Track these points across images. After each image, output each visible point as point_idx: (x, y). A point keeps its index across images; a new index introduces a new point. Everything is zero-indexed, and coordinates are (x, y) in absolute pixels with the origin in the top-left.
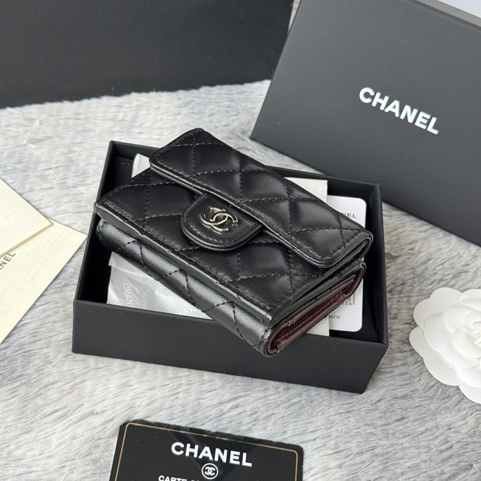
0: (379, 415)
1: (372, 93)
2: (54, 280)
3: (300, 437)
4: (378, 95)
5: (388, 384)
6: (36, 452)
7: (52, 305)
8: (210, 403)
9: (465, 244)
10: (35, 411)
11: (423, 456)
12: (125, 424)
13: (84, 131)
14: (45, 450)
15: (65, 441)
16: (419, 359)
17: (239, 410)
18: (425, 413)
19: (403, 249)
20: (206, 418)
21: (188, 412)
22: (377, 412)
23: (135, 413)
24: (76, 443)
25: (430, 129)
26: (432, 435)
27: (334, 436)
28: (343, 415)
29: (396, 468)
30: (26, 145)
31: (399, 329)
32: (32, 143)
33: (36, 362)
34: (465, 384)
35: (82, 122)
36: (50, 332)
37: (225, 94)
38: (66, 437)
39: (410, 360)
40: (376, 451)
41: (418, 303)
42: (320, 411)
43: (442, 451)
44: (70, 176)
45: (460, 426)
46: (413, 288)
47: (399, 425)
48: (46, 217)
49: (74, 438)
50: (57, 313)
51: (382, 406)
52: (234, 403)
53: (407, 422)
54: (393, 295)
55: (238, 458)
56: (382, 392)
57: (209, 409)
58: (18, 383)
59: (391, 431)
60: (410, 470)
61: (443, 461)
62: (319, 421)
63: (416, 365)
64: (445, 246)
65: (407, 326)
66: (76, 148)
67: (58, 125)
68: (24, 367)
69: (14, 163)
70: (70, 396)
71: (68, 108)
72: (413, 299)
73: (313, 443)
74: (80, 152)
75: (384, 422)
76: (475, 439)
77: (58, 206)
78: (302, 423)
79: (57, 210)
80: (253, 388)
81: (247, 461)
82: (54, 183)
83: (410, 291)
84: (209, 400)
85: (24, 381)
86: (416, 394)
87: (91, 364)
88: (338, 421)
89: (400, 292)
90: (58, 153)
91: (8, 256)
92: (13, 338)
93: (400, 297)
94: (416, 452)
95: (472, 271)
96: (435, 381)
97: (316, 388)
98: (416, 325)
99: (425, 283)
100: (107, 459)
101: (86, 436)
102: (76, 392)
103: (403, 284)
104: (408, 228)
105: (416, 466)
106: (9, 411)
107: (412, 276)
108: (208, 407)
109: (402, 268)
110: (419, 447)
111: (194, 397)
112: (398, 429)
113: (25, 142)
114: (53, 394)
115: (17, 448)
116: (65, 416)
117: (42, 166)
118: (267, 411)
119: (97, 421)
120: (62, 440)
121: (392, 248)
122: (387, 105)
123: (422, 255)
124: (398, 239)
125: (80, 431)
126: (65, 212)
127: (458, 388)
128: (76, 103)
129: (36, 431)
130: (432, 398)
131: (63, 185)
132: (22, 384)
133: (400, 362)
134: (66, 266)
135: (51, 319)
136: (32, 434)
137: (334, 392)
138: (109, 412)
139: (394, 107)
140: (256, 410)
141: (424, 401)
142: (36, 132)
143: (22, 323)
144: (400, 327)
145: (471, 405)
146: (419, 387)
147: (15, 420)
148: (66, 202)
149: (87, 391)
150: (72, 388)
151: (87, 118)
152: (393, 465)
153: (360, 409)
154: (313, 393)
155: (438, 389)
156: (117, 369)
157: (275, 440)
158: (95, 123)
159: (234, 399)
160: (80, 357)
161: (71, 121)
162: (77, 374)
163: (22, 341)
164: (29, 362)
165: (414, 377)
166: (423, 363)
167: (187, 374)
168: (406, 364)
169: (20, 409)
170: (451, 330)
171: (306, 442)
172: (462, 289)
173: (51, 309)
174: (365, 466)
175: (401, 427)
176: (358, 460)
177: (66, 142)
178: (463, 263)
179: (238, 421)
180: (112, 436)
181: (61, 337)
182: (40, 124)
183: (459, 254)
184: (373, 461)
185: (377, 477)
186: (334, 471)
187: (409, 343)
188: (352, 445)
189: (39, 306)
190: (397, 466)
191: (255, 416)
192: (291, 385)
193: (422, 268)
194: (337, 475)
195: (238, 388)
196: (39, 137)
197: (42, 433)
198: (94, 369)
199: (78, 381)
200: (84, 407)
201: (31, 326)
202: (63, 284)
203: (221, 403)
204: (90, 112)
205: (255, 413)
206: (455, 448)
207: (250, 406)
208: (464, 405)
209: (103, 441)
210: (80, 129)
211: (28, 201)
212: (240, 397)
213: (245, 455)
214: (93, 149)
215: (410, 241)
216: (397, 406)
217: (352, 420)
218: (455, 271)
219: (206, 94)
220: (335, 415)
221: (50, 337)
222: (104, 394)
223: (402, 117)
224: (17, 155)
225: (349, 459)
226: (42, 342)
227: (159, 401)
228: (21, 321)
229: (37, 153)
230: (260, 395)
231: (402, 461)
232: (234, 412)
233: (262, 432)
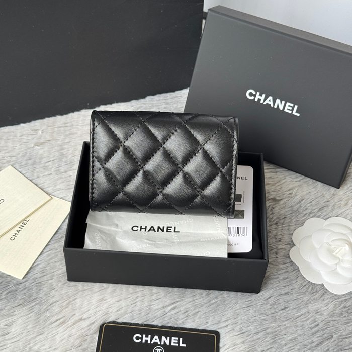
0: (269, 307)
1: (254, 93)
2: (55, 235)
3: (217, 325)
4: (258, 93)
5: (276, 285)
6: (47, 347)
7: (54, 251)
8: (157, 307)
9: (327, 187)
10: (45, 321)
11: (299, 332)
12: (103, 325)
13: (70, 134)
14: (52, 345)
15: (65, 339)
16: (296, 268)
17: (176, 310)
18: (300, 304)
19: (284, 194)
20: (155, 317)
21: (143, 314)
22: (267, 305)
23: (109, 318)
24: (72, 339)
25: (294, 113)
26: (305, 317)
27: (239, 323)
28: (245, 308)
29: (282, 341)
30: (33, 147)
31: (282, 249)
32: (38, 146)
33: (45, 289)
34: (327, 282)
35: (69, 128)
36: (53, 269)
37: (162, 100)
38: (65, 336)
39: (290, 268)
40: (268, 331)
41: (295, 230)
42: (230, 307)
43: (312, 328)
44: (63, 165)
45: (323, 311)
46: (292, 220)
47: (283, 313)
48: (47, 193)
49: (70, 336)
50: (57, 256)
51: (271, 301)
52: (173, 306)
53: (288, 311)
54: (278, 226)
55: (176, 342)
56: (271, 291)
57: (157, 311)
58: (34, 304)
59: (277, 317)
60: (291, 342)
61: (313, 334)
62: (229, 313)
63: (294, 272)
64: (313, 189)
65: (288, 246)
66: (66, 146)
67: (54, 132)
68: (37, 293)
69: (26, 160)
70: (67, 309)
71: (59, 120)
72: (292, 228)
73: (226, 328)
74: (69, 148)
75: (273, 311)
76: (334, 319)
77: (55, 186)
78: (218, 316)
79: (55, 188)
80: (185, 295)
81: (183, 343)
82: (53, 171)
83: (289, 222)
84: (156, 306)
85: (37, 302)
86: (294, 291)
87: (79, 288)
88: (242, 313)
89: (283, 224)
90: (54, 151)
91: (25, 222)
92: (30, 275)
93: (283, 227)
94: (295, 329)
95: (331, 205)
96: (307, 282)
97: (228, 292)
98: (294, 245)
99: (299, 216)
100: (92, 348)
101: (78, 335)
102: (70, 307)
103: (285, 218)
104: (288, 179)
105: (295, 339)
106: (28, 322)
107: (291, 212)
108: (155, 310)
109: (284, 207)
110: (296, 327)
111: (146, 304)
112: (282, 315)
113: (32, 146)
114: (56, 309)
115: (35, 345)
116: (64, 322)
117: (44, 160)
118: (194, 309)
119: (85, 324)
120: (63, 338)
121: (277, 194)
122: (265, 100)
123: (297, 197)
124: (281, 188)
125: (74, 331)
126: (59, 189)
127: (323, 285)
128: (65, 116)
129: (46, 333)
130: (305, 293)
131: (58, 171)
132: (36, 304)
133: (284, 271)
134: (61, 225)
135: (53, 260)
136: (44, 335)
137: (240, 294)
138: (92, 318)
139: (270, 100)
140: (187, 310)
141: (300, 295)
142: (40, 138)
143: (35, 265)
144: (284, 247)
145: (331, 296)
146: (296, 287)
147: (32, 328)
148: (60, 183)
149: (77, 305)
150: (68, 304)
151: (73, 125)
152: (279, 339)
153: (257, 304)
154: (226, 296)
155: (309, 286)
156: (97, 290)
157: (200, 328)
158: (77, 128)
159: (173, 303)
160: (73, 283)
161: (62, 129)
162: (71, 295)
163: (36, 276)
164: (40, 290)
165: (292, 280)
166: (299, 270)
167: (142, 289)
168: (287, 272)
169: (35, 320)
170: (317, 246)
171: (221, 328)
172: (325, 218)
173: (53, 254)
174: (261, 341)
175: (284, 314)
176: (255, 338)
177: (59, 142)
178: (325, 201)
179: (176, 318)
180: (95, 333)
181: (60, 272)
182: (42, 133)
183: (323, 194)
184: (266, 338)
185: (269, 348)
186: (240, 346)
187: (289, 257)
188: (252, 328)
189: (46, 252)
190: (282, 340)
191: (186, 314)
192: (211, 291)
193: (298, 205)
194: (241, 349)
195: (175, 296)
196: (42, 141)
197: (50, 334)
198: (82, 291)
199: (71, 299)
200: (76, 316)
201: (41, 266)
202: (60, 237)
203: (164, 307)
204: (74, 121)
205: (187, 312)
206: (321, 325)
207: (183, 308)
208: (326, 296)
209: (89, 337)
210: (68, 133)
211: (36, 185)
212: (177, 302)
213: (181, 339)
214: (76, 146)
215: (289, 188)
216: (281, 301)
217: (251, 311)
218: (320, 206)
219: (150, 101)
220: (240, 309)
221: (53, 272)
222: (88, 306)
223: (275, 106)
224: (28, 155)
225: (250, 337)
226: (48, 276)
227: (123, 309)
228: (34, 263)
229: (41, 152)
230: (190, 299)
231: (285, 336)
232: (173, 312)
233: (192, 324)
